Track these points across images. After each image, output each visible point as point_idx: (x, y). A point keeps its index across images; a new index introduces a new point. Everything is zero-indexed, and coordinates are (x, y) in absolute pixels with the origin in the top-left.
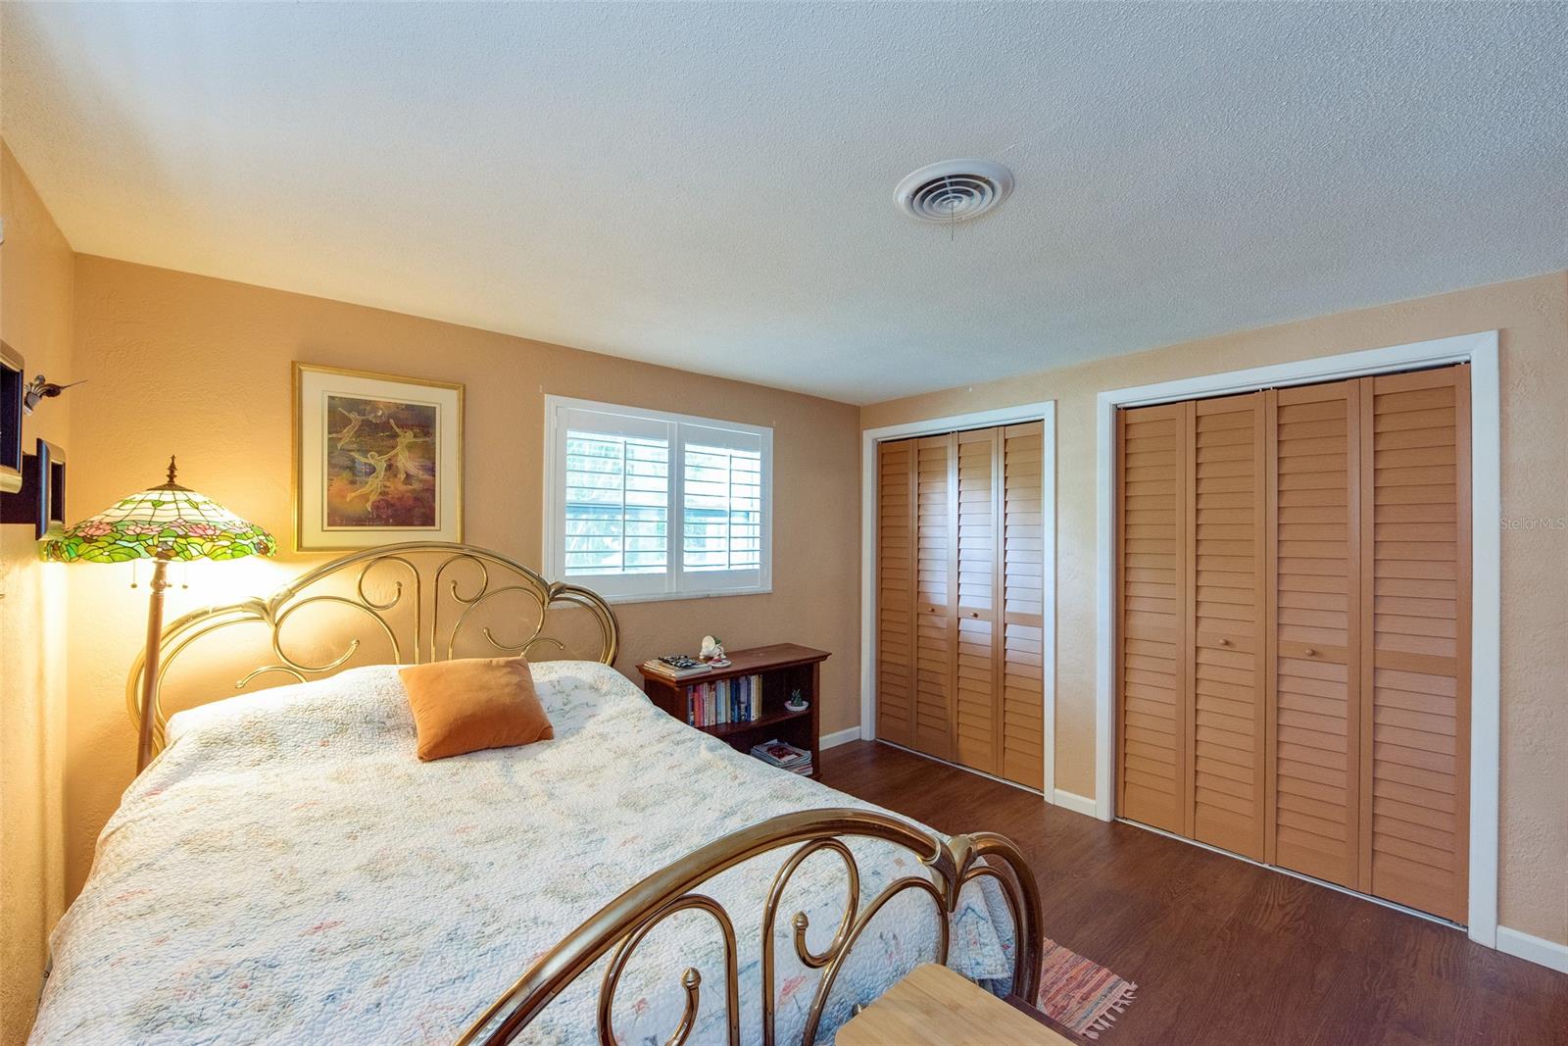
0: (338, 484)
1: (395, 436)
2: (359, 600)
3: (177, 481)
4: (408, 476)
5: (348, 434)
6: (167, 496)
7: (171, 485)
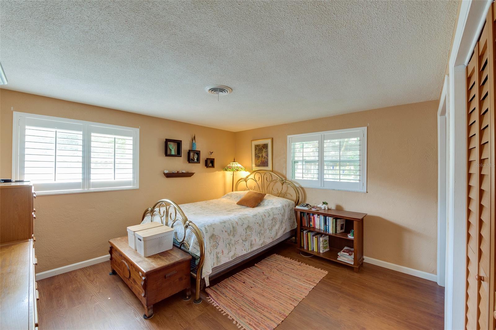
0: (256, 159)
1: (263, 150)
2: (254, 179)
3: (235, 161)
4: (264, 157)
5: (257, 151)
6: (234, 163)
7: (234, 162)
